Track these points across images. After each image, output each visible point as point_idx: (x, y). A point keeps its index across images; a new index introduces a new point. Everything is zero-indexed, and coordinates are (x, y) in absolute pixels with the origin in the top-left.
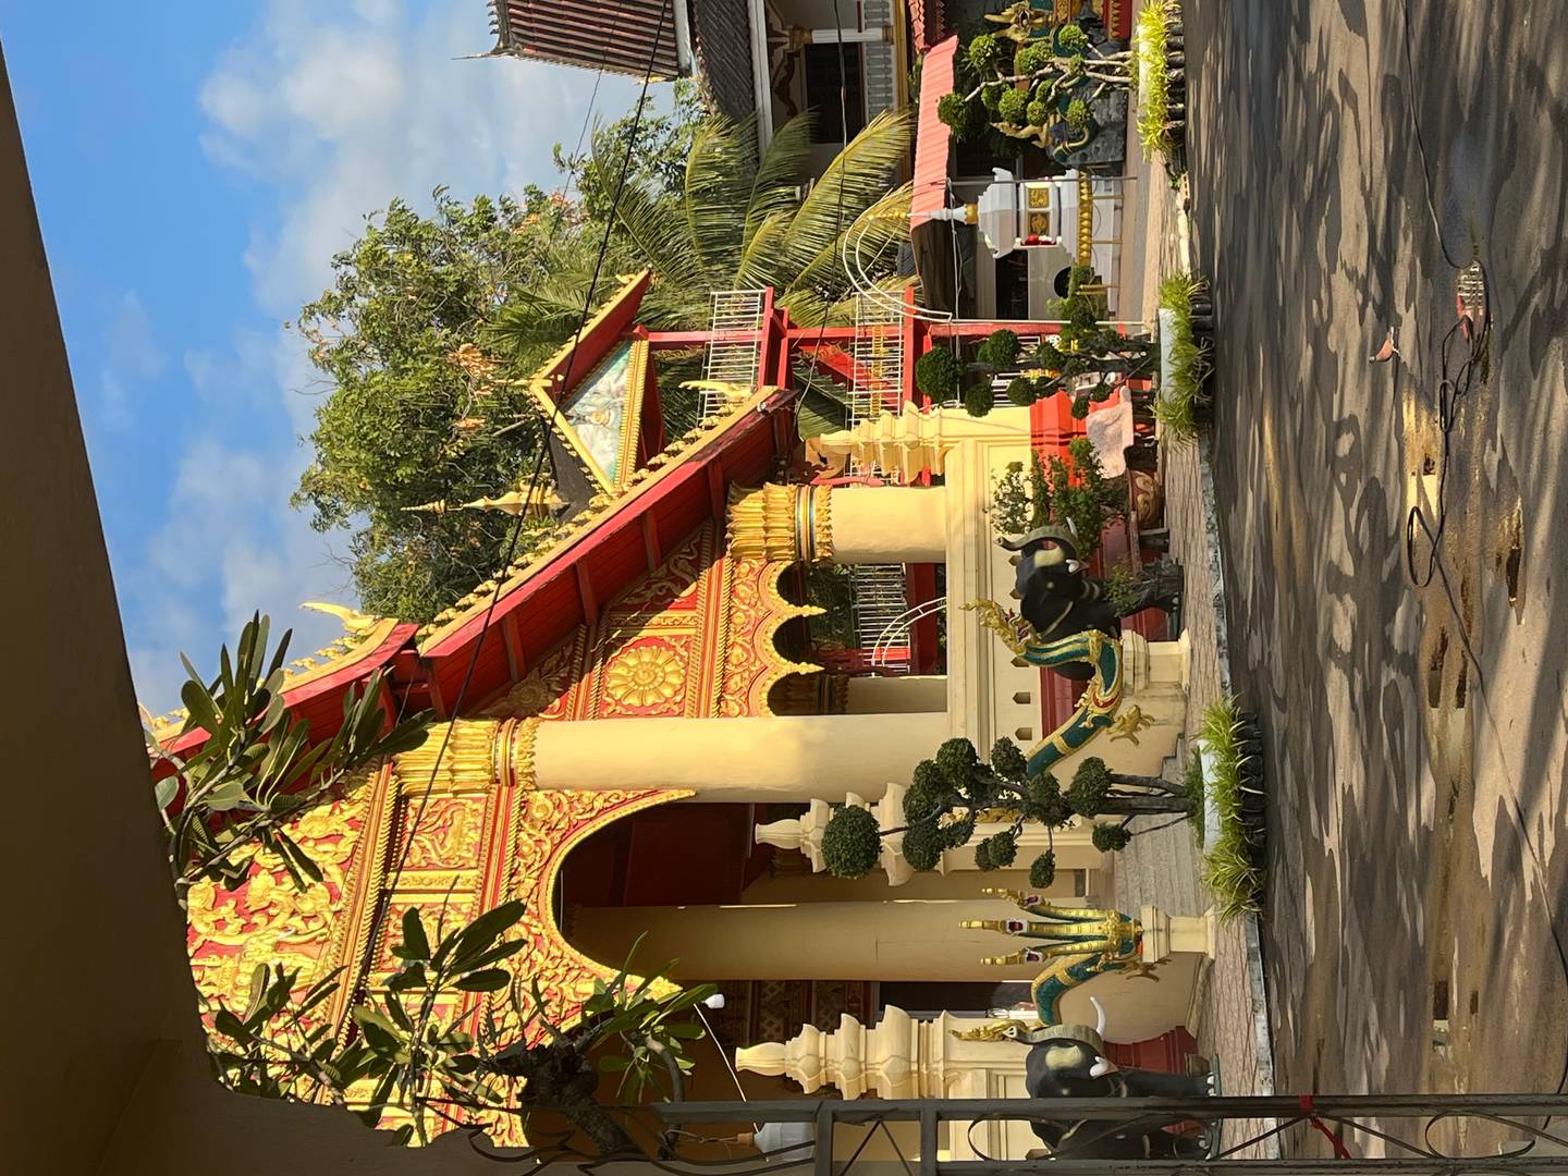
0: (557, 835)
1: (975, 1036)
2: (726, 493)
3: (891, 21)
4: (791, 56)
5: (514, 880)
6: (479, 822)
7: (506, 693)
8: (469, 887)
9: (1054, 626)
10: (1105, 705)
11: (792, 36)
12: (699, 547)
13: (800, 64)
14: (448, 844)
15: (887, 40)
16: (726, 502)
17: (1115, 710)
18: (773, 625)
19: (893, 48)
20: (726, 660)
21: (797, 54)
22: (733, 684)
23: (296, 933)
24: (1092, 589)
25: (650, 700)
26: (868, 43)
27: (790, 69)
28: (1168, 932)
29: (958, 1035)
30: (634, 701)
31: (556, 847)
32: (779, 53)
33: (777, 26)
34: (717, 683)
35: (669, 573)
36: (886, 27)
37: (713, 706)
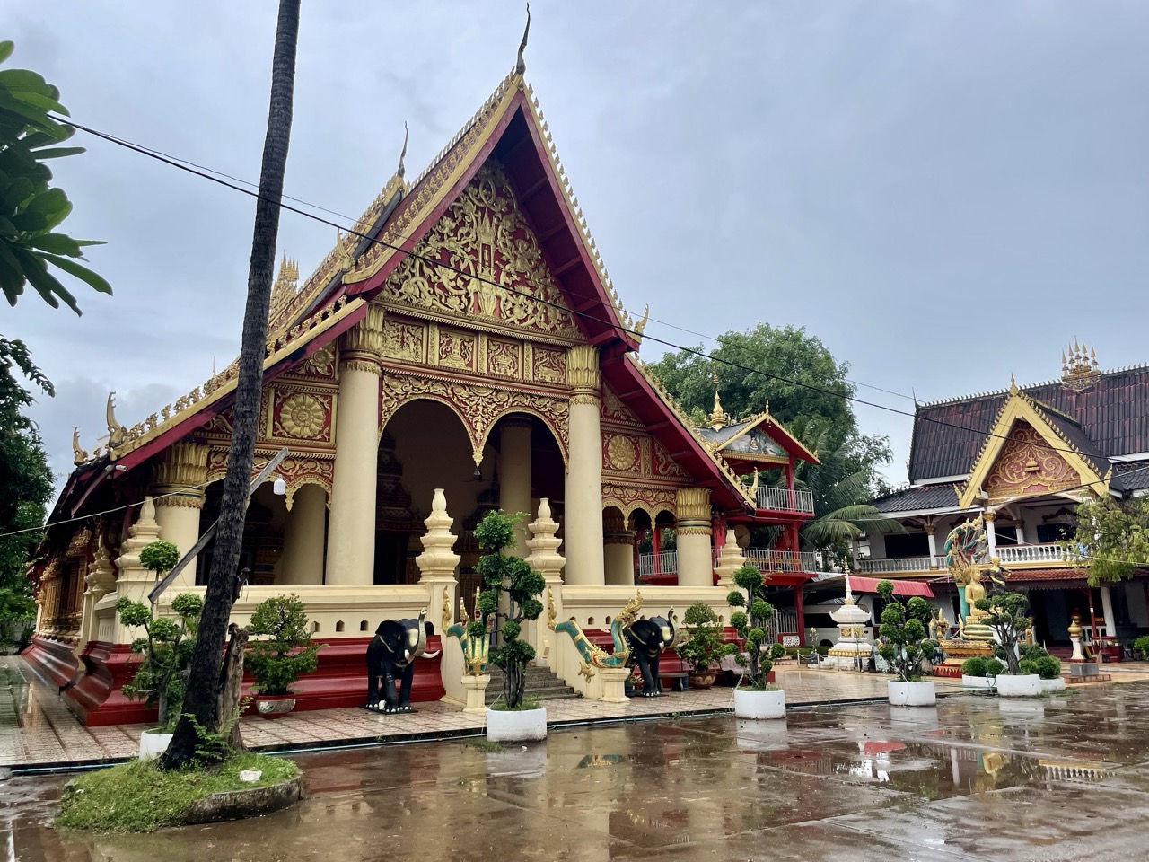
0: (548, 414)
1: (445, 597)
2: (707, 488)
3: (941, 570)
4: (922, 526)
5: (528, 397)
6: (555, 381)
7: (613, 393)
8: (525, 377)
9: (635, 635)
10: (595, 659)
11: (931, 527)
12: (682, 476)
13: (918, 531)
14: (545, 369)
15: (931, 568)
16: (702, 488)
17: (593, 664)
18: (646, 508)
19: (928, 570)
20: (629, 488)
21: (924, 529)
22: (619, 492)
23: (504, 306)
24: (653, 654)
25: (611, 455)
26: (930, 560)
27: (917, 527)
28: (477, 689)
29: (446, 588)
30: (610, 447)
31: (543, 413)
32: (922, 521)
33: (935, 520)
34: (618, 483)
35: (670, 463)
36: (938, 568)
37: (607, 482)
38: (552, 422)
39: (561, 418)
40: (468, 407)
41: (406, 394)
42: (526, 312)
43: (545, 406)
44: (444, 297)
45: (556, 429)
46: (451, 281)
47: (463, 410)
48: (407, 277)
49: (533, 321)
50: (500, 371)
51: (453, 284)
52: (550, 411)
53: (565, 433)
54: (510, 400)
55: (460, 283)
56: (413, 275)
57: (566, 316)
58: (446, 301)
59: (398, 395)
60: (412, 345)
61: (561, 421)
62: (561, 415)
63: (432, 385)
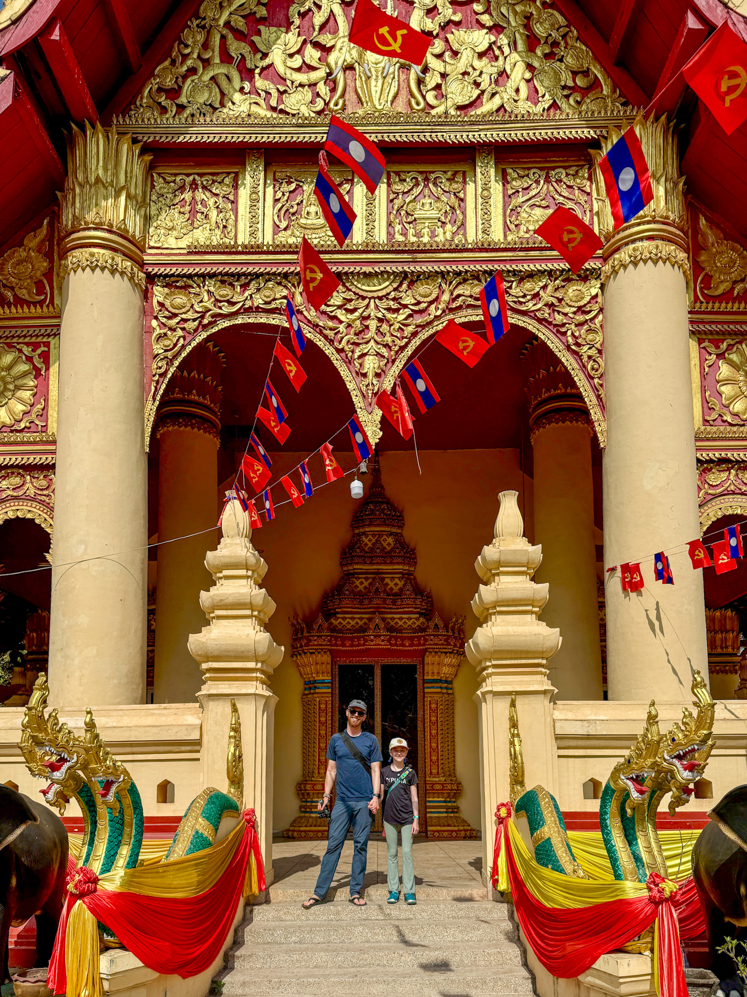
8: (481, 237)
38: (559, 330)
39: (580, 318)
40: (342, 328)
41: (202, 317)
42: (477, 84)
43: (536, 296)
44: (275, 94)
45: (568, 347)
46: (291, 56)
47: (331, 334)
48: (193, 71)
49: (497, 102)
50: (418, 235)
51: (297, 62)
52: (550, 306)
53: (593, 352)
54: (446, 297)
55: (312, 55)
56: (206, 63)
57: (586, 73)
58: (280, 101)
59: (185, 321)
60: (213, 214)
61: (580, 325)
62: (580, 310)
63: (258, 290)
